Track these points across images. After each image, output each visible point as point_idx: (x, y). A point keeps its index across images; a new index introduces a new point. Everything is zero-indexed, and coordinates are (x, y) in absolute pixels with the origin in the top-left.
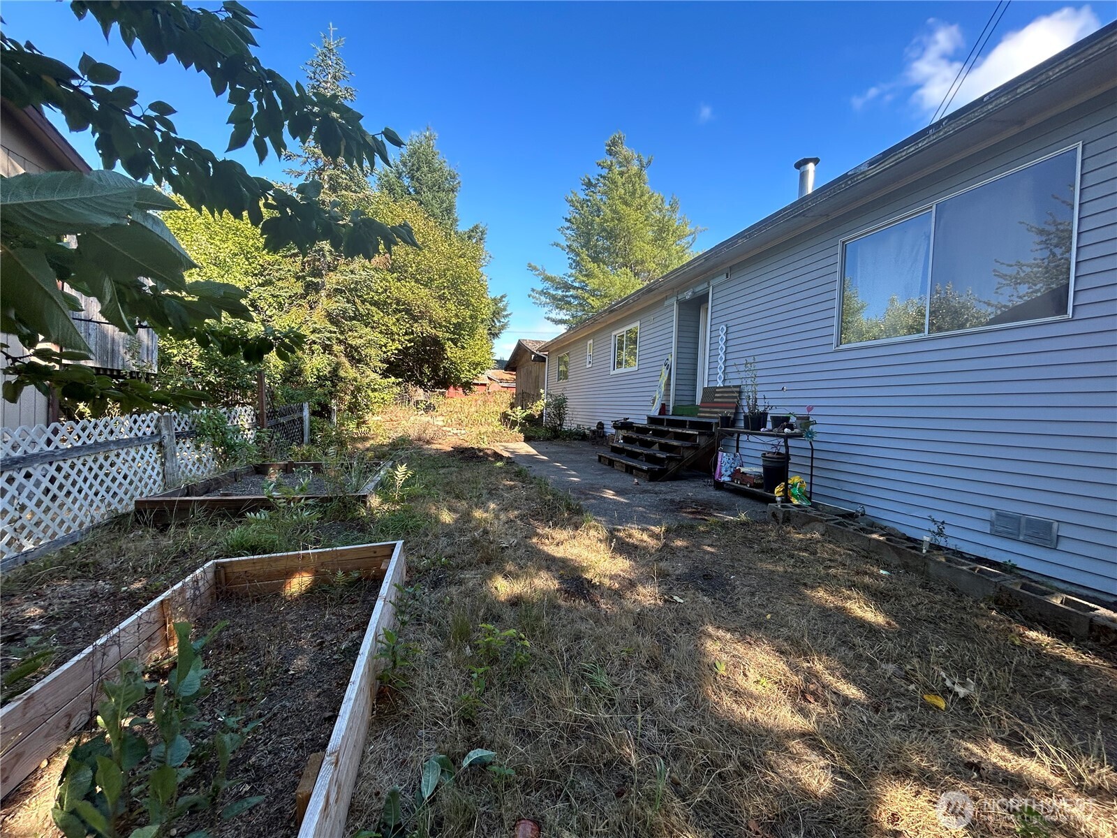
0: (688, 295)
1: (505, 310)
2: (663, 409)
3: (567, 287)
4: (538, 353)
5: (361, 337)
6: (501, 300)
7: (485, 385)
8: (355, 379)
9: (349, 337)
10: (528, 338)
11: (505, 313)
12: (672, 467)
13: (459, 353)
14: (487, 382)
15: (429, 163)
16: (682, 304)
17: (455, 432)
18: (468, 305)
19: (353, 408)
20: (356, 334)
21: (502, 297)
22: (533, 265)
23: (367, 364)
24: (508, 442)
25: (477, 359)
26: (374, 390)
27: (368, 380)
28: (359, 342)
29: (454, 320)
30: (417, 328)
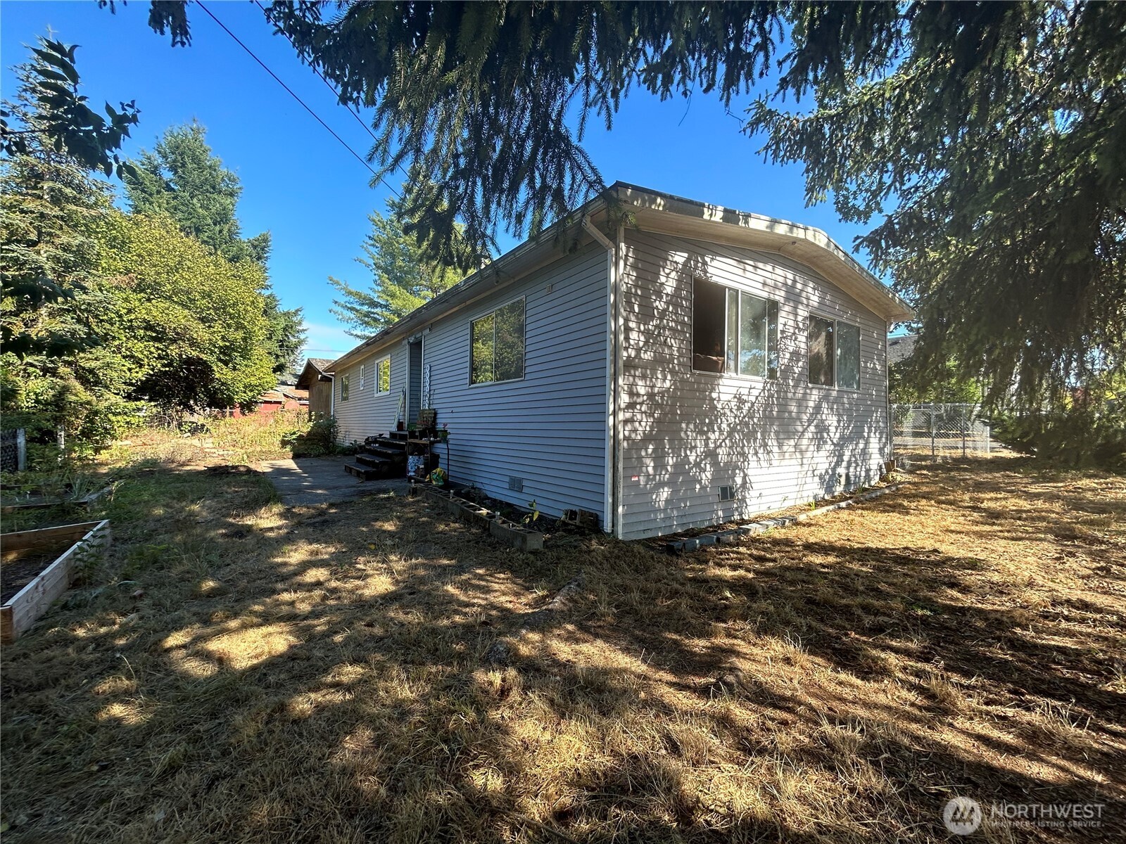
0: (412, 340)
1: (300, 324)
2: (400, 426)
3: (373, 304)
4: (324, 374)
5: (96, 359)
6: (296, 313)
7: (280, 403)
8: (89, 403)
9: (81, 358)
10: (318, 358)
11: (301, 328)
12: (385, 468)
13: (230, 375)
14: (283, 399)
15: (195, 160)
16: (411, 344)
17: (221, 453)
18: (239, 327)
19: (87, 434)
20: (90, 356)
21: (297, 311)
22: (335, 279)
23: (107, 387)
24: (275, 459)
25: (254, 381)
26: (115, 414)
27: (107, 404)
28: (93, 364)
29: (221, 343)
30: (174, 351)
